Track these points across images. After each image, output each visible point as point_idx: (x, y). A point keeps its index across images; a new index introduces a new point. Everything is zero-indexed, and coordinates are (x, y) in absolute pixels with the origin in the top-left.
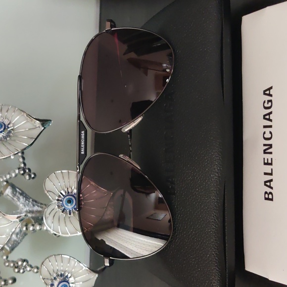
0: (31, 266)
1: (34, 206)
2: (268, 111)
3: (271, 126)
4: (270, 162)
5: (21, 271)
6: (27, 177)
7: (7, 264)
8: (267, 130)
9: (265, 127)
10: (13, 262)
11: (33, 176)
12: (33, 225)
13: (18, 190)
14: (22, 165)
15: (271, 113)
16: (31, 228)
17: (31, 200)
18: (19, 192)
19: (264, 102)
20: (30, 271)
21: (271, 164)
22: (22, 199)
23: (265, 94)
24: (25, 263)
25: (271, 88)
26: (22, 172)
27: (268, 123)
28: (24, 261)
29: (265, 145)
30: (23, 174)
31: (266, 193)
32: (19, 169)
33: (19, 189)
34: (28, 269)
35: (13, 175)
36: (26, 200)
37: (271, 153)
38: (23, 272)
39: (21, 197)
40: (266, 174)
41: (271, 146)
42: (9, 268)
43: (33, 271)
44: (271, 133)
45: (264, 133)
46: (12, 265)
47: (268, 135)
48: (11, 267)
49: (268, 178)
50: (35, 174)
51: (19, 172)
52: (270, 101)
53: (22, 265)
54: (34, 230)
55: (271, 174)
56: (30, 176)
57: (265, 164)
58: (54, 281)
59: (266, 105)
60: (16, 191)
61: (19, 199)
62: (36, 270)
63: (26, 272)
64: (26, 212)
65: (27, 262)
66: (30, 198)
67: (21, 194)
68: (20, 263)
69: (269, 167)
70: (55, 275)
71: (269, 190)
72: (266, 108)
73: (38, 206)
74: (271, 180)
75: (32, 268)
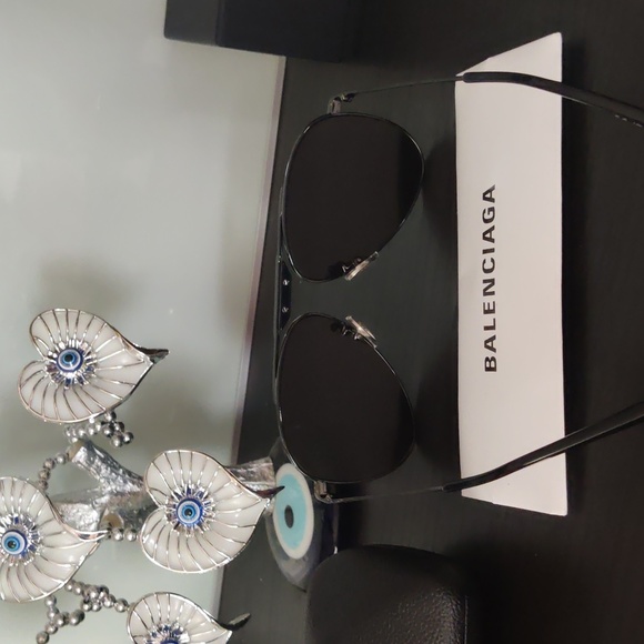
0: (114, 600)
1: (125, 482)
2: (489, 226)
3: (492, 250)
4: (491, 308)
5: (95, 607)
6: (117, 443)
7: (70, 587)
8: (488, 256)
9: (485, 252)
10: (81, 584)
11: (127, 439)
12: (121, 531)
13: (98, 452)
14: (109, 418)
15: (493, 228)
16: (118, 536)
17: (121, 471)
18: (100, 458)
19: (484, 212)
20: (111, 607)
21: (493, 311)
22: (105, 471)
23: (485, 199)
24: (102, 594)
25: (493, 188)
26: (108, 432)
27: (489, 245)
28: (101, 589)
29: (485, 281)
30: (109, 436)
31: (487, 359)
32: (103, 423)
33: (101, 451)
34: (108, 603)
35: (92, 432)
36: (112, 471)
37: (493, 293)
38: (99, 609)
39: (103, 467)
40: (487, 328)
41: (492, 282)
42: (72, 594)
43: (117, 609)
44: (493, 260)
45: (484, 262)
46: (79, 590)
47: (488, 265)
48: (77, 594)
49: (490, 334)
50: (131, 436)
51: (103, 430)
52: (492, 209)
53: (97, 598)
54: (122, 539)
55: (493, 328)
56: (121, 438)
57: (486, 312)
58: (152, 638)
59: (487, 217)
60: (95, 455)
61: (98, 470)
62: (121, 608)
63: (103, 609)
64: (111, 493)
65: (107, 592)
66: (120, 467)
67: (103, 461)
68: (93, 595)
69: (491, 316)
70: (155, 630)
71: (490, 354)
72: (486, 221)
73: (133, 483)
74: (494, 338)
75: (115, 602)
